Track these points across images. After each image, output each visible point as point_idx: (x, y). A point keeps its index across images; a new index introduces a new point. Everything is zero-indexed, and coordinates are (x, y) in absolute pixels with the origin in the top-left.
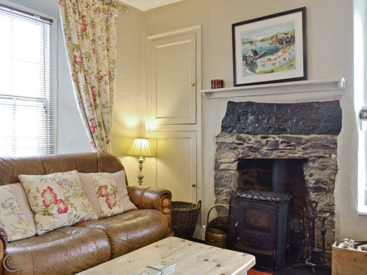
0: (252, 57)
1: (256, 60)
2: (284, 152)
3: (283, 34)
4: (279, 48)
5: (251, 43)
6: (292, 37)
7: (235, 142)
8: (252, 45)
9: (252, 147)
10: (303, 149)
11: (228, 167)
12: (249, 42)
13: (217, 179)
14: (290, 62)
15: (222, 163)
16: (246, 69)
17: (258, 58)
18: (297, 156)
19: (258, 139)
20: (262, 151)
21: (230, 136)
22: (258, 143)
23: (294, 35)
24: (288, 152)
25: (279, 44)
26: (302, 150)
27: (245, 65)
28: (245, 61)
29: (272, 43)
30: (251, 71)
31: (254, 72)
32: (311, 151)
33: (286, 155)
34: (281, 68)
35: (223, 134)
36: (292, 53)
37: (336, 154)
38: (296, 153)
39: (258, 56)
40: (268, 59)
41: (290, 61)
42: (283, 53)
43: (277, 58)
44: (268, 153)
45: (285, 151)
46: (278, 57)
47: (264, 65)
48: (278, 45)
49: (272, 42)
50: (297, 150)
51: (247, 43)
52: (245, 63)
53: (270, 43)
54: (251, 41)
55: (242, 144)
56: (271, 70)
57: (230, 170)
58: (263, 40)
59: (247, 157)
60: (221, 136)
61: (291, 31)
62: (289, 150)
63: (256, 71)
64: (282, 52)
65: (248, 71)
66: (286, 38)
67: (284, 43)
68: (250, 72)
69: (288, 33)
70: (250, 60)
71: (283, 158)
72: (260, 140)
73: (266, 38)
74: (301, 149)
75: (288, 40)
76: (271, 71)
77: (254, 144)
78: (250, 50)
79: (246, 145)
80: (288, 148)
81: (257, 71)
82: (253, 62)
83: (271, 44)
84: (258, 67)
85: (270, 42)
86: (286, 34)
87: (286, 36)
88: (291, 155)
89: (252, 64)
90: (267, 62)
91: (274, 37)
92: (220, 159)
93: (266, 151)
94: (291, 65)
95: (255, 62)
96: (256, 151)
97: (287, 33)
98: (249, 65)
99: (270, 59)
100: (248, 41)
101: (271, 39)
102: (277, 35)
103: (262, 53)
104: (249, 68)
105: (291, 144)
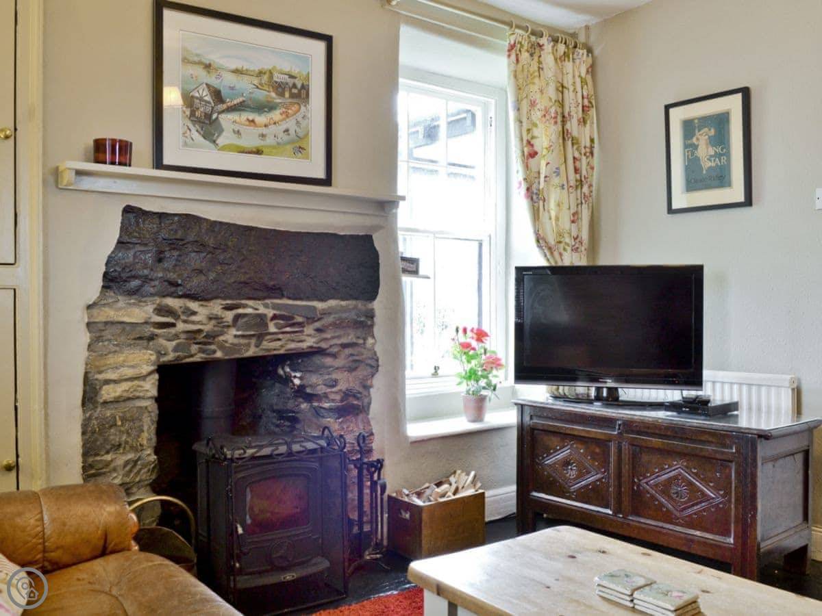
0: (209, 102)
1: (220, 113)
2: (279, 340)
3: (286, 74)
4: (275, 103)
5: (208, 67)
6: (303, 87)
7: (152, 320)
8: (209, 72)
9: (200, 331)
10: (318, 330)
11: (132, 390)
12: (200, 63)
13: (93, 432)
14: (298, 141)
15: (107, 382)
16: (190, 130)
17: (223, 112)
18: (305, 347)
19: (215, 312)
20: (226, 342)
21: (134, 304)
22: (213, 322)
23: (308, 86)
24: (287, 339)
25: (276, 94)
26: (315, 332)
27: (189, 118)
28: (189, 109)
29: (259, 86)
30: (205, 138)
31: (214, 142)
32: (333, 335)
33: (282, 346)
34: (277, 148)
35: (112, 297)
36: (304, 123)
37: (373, 337)
38: (303, 339)
39: (225, 106)
40: (248, 120)
41: (297, 138)
42: (284, 116)
43: (270, 124)
44: (240, 345)
45: (280, 336)
46: (272, 122)
47: (238, 131)
48: (273, 95)
49: (260, 84)
50: (305, 334)
51: (194, 63)
52: (188, 113)
53: (254, 85)
54: (208, 62)
55: (173, 325)
56: (255, 148)
57: (138, 398)
58: (237, 72)
59: (186, 357)
60: (104, 305)
61: (303, 75)
62: (288, 335)
63: (217, 142)
64: (281, 114)
65: (196, 135)
66: (291, 85)
67: (287, 95)
68: (202, 139)
69: (295, 75)
70: (202, 109)
71: (276, 352)
72: (219, 313)
73: (247, 70)
74: (313, 332)
75: (295, 91)
76: (254, 150)
77: (205, 324)
78: (205, 85)
79: (181, 326)
80: (288, 329)
81: (221, 141)
82: (211, 115)
83: (257, 87)
84: (224, 134)
85: (256, 82)
86: (291, 77)
87: (292, 82)
88: (292, 346)
89: (207, 122)
90: (247, 127)
91: (265, 73)
92: (100, 372)
93: (236, 341)
94: (300, 147)
95: (217, 118)
96: (209, 341)
97: (293, 74)
98: (200, 122)
99: (253, 121)
100: (199, 59)
101: (257, 76)
102: (272, 71)
103: (235, 102)
104: (200, 130)
105: (295, 321)
